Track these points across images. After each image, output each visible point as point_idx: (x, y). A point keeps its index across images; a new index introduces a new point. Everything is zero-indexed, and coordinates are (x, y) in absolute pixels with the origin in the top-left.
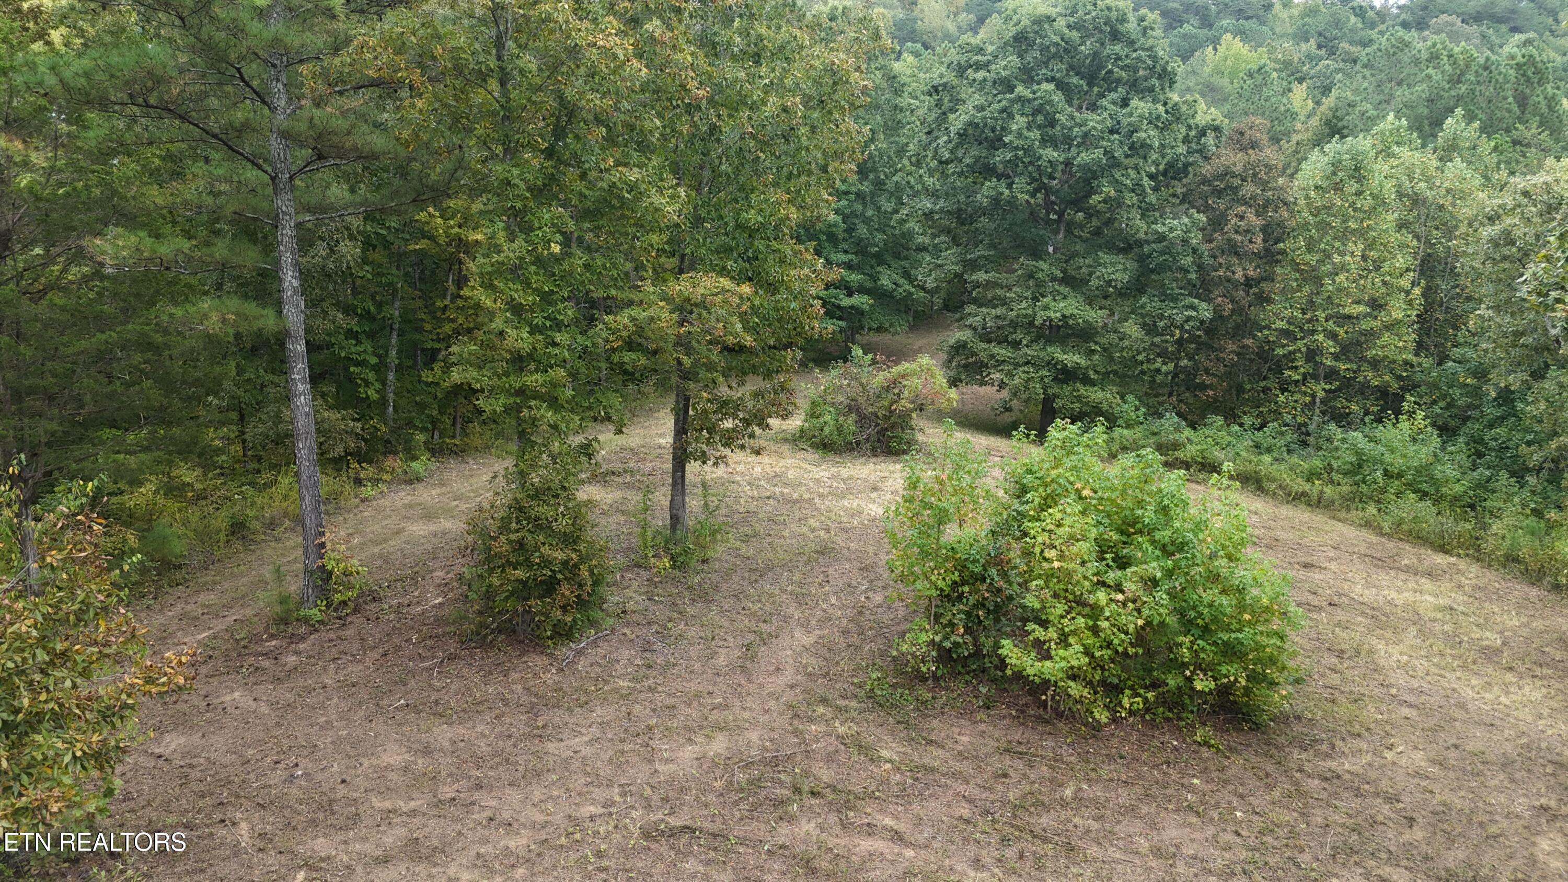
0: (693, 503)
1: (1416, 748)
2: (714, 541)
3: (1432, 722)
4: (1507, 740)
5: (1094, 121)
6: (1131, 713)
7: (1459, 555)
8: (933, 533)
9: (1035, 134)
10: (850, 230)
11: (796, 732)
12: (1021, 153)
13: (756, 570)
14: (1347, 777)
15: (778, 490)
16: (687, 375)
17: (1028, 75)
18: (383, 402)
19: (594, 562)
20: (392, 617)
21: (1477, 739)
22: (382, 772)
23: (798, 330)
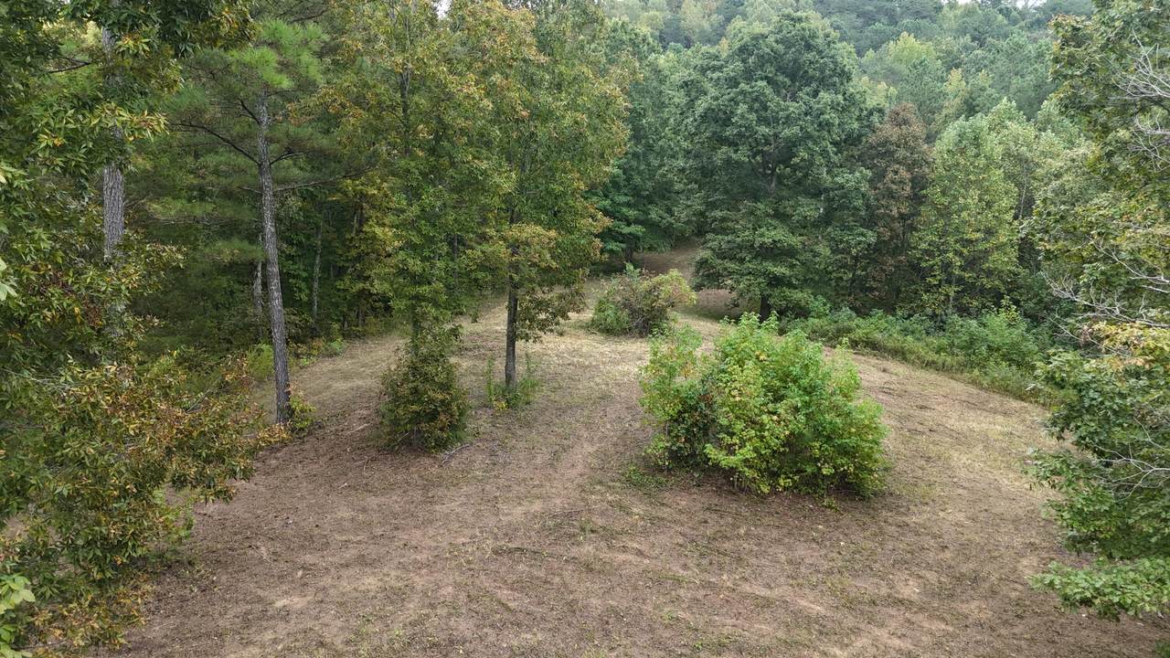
0: (520, 368)
1: (960, 511)
2: (534, 391)
3: (974, 497)
4: (1020, 507)
5: (794, 107)
6: (785, 489)
7: (1031, 402)
8: (667, 381)
9: (753, 116)
10: (628, 180)
11: (583, 499)
12: (743, 129)
13: (560, 409)
14: (913, 525)
15: (575, 360)
16: (516, 286)
17: (749, 75)
18: (310, 303)
19: (460, 401)
20: (333, 437)
21: (1001, 507)
22: (339, 522)
23: (587, 256)
